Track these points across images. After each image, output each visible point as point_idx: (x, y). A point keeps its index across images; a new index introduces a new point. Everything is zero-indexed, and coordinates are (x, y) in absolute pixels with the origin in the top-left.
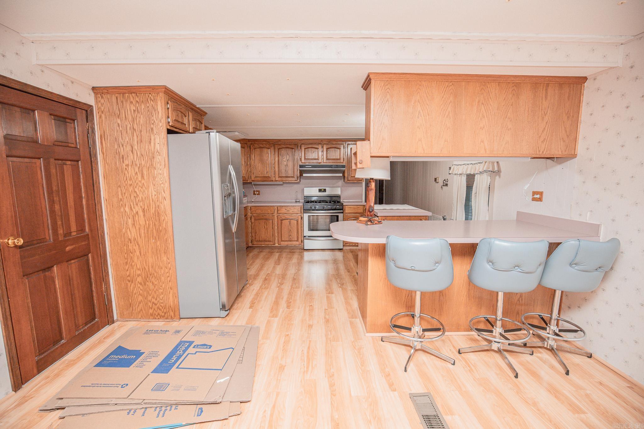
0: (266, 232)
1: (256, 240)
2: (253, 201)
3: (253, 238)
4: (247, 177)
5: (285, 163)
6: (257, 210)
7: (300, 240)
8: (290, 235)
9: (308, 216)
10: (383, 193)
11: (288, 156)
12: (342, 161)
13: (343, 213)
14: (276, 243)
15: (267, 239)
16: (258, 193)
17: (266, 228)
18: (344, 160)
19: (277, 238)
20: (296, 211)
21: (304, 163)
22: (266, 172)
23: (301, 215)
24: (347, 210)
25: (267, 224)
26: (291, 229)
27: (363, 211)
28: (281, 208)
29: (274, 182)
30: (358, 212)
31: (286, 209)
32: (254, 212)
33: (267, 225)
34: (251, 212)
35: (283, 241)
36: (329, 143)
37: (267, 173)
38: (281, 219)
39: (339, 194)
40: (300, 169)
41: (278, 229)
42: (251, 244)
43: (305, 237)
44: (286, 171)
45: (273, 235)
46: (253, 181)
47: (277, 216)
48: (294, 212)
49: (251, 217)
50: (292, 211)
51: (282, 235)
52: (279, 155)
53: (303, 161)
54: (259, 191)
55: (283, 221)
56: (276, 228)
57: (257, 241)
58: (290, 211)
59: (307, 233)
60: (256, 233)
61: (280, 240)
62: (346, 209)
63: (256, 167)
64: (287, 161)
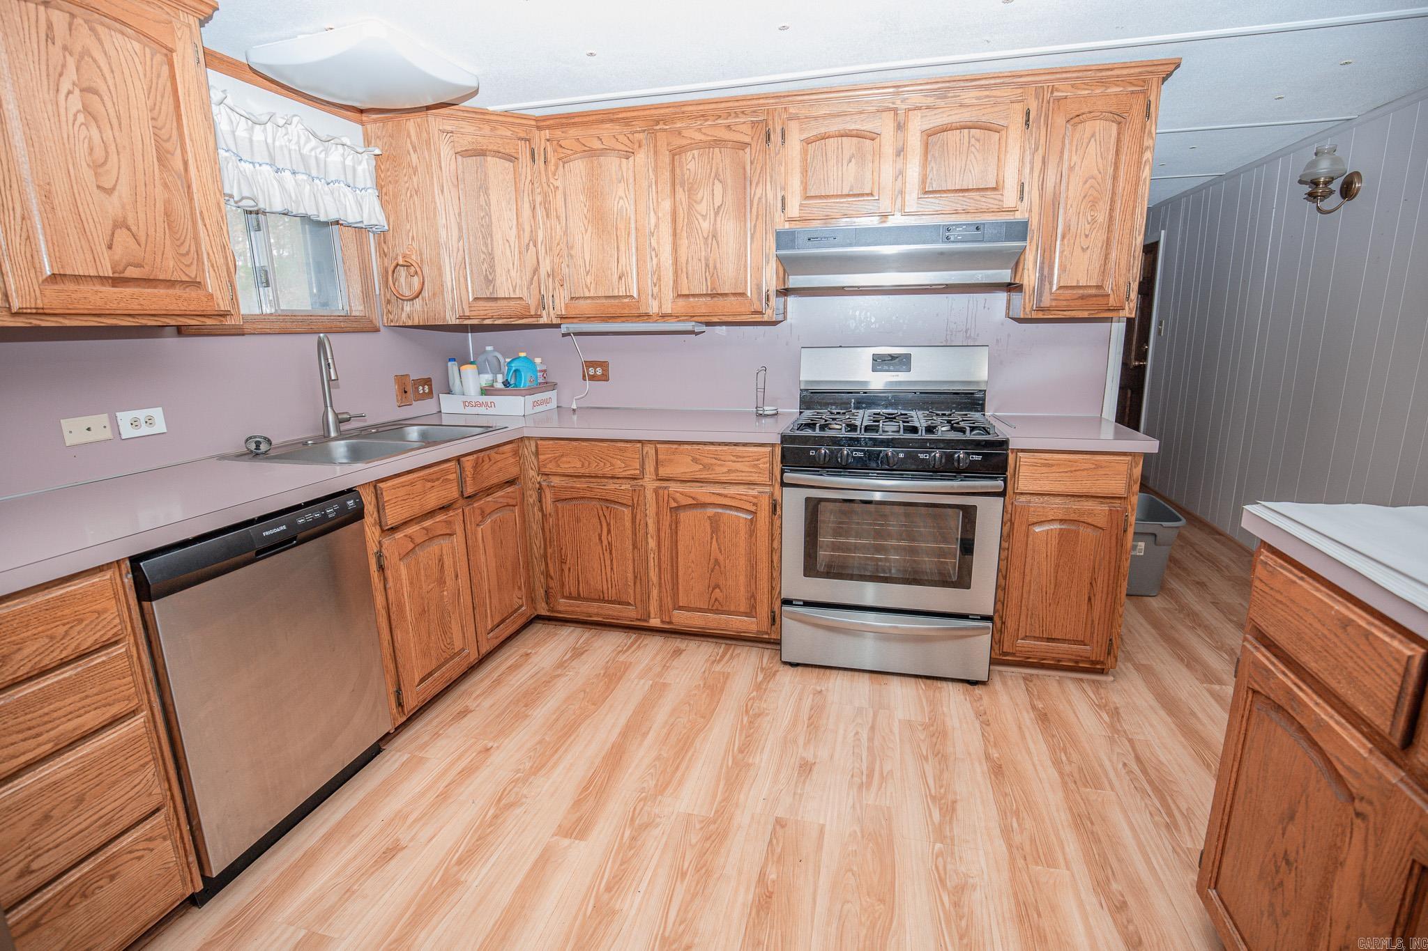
0: (608, 563)
1: (566, 593)
2: (574, 406)
3: (552, 584)
4: (532, 302)
5: (705, 225)
6: (564, 459)
7: (763, 611)
8: (717, 586)
9: (808, 500)
10: (1145, 366)
11: (718, 188)
12: (1010, 198)
13: (1003, 494)
14: (652, 615)
15: (612, 594)
16: (599, 371)
17: (605, 543)
18: (1022, 192)
19: (655, 593)
20: (744, 470)
21: (803, 220)
22: (616, 277)
23: (773, 494)
24: (1027, 477)
25: (608, 525)
26: (721, 558)
27: (1129, 486)
28: (674, 453)
29: (656, 322)
30: (1093, 491)
31: (695, 460)
32: (551, 468)
33: (609, 532)
34: (539, 470)
35: (680, 608)
36: (941, 103)
37: (620, 278)
38: (674, 504)
39: (977, 383)
40: (778, 253)
41: (659, 551)
42: (544, 605)
43: (787, 602)
44: (707, 265)
45: (636, 577)
46: (562, 317)
47: (656, 491)
48: (733, 477)
49: (540, 488)
50: (725, 470)
51: (680, 581)
52: (678, 188)
53: (794, 210)
54: (604, 365)
55: (684, 516)
56: (652, 543)
57: (570, 597)
58: (718, 469)
59: (795, 583)
60: (563, 562)
61: (668, 602)
62: (1024, 471)
63: (573, 252)
64: (716, 214)
